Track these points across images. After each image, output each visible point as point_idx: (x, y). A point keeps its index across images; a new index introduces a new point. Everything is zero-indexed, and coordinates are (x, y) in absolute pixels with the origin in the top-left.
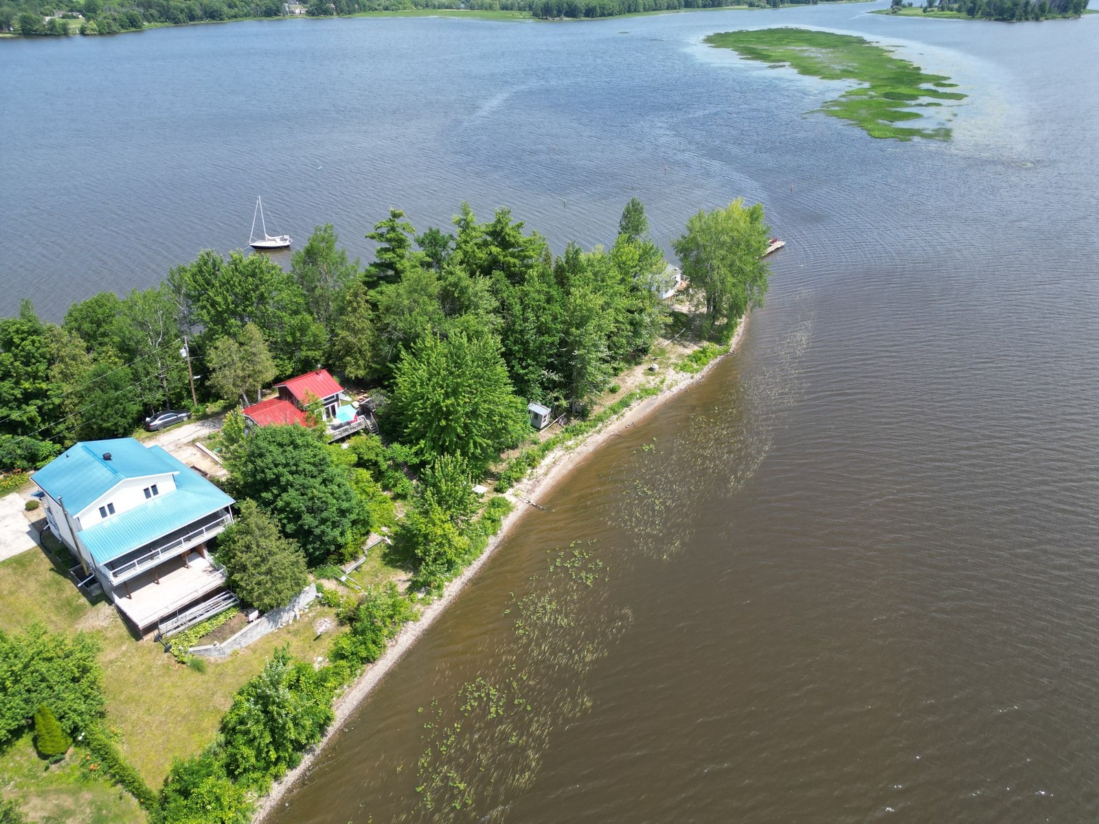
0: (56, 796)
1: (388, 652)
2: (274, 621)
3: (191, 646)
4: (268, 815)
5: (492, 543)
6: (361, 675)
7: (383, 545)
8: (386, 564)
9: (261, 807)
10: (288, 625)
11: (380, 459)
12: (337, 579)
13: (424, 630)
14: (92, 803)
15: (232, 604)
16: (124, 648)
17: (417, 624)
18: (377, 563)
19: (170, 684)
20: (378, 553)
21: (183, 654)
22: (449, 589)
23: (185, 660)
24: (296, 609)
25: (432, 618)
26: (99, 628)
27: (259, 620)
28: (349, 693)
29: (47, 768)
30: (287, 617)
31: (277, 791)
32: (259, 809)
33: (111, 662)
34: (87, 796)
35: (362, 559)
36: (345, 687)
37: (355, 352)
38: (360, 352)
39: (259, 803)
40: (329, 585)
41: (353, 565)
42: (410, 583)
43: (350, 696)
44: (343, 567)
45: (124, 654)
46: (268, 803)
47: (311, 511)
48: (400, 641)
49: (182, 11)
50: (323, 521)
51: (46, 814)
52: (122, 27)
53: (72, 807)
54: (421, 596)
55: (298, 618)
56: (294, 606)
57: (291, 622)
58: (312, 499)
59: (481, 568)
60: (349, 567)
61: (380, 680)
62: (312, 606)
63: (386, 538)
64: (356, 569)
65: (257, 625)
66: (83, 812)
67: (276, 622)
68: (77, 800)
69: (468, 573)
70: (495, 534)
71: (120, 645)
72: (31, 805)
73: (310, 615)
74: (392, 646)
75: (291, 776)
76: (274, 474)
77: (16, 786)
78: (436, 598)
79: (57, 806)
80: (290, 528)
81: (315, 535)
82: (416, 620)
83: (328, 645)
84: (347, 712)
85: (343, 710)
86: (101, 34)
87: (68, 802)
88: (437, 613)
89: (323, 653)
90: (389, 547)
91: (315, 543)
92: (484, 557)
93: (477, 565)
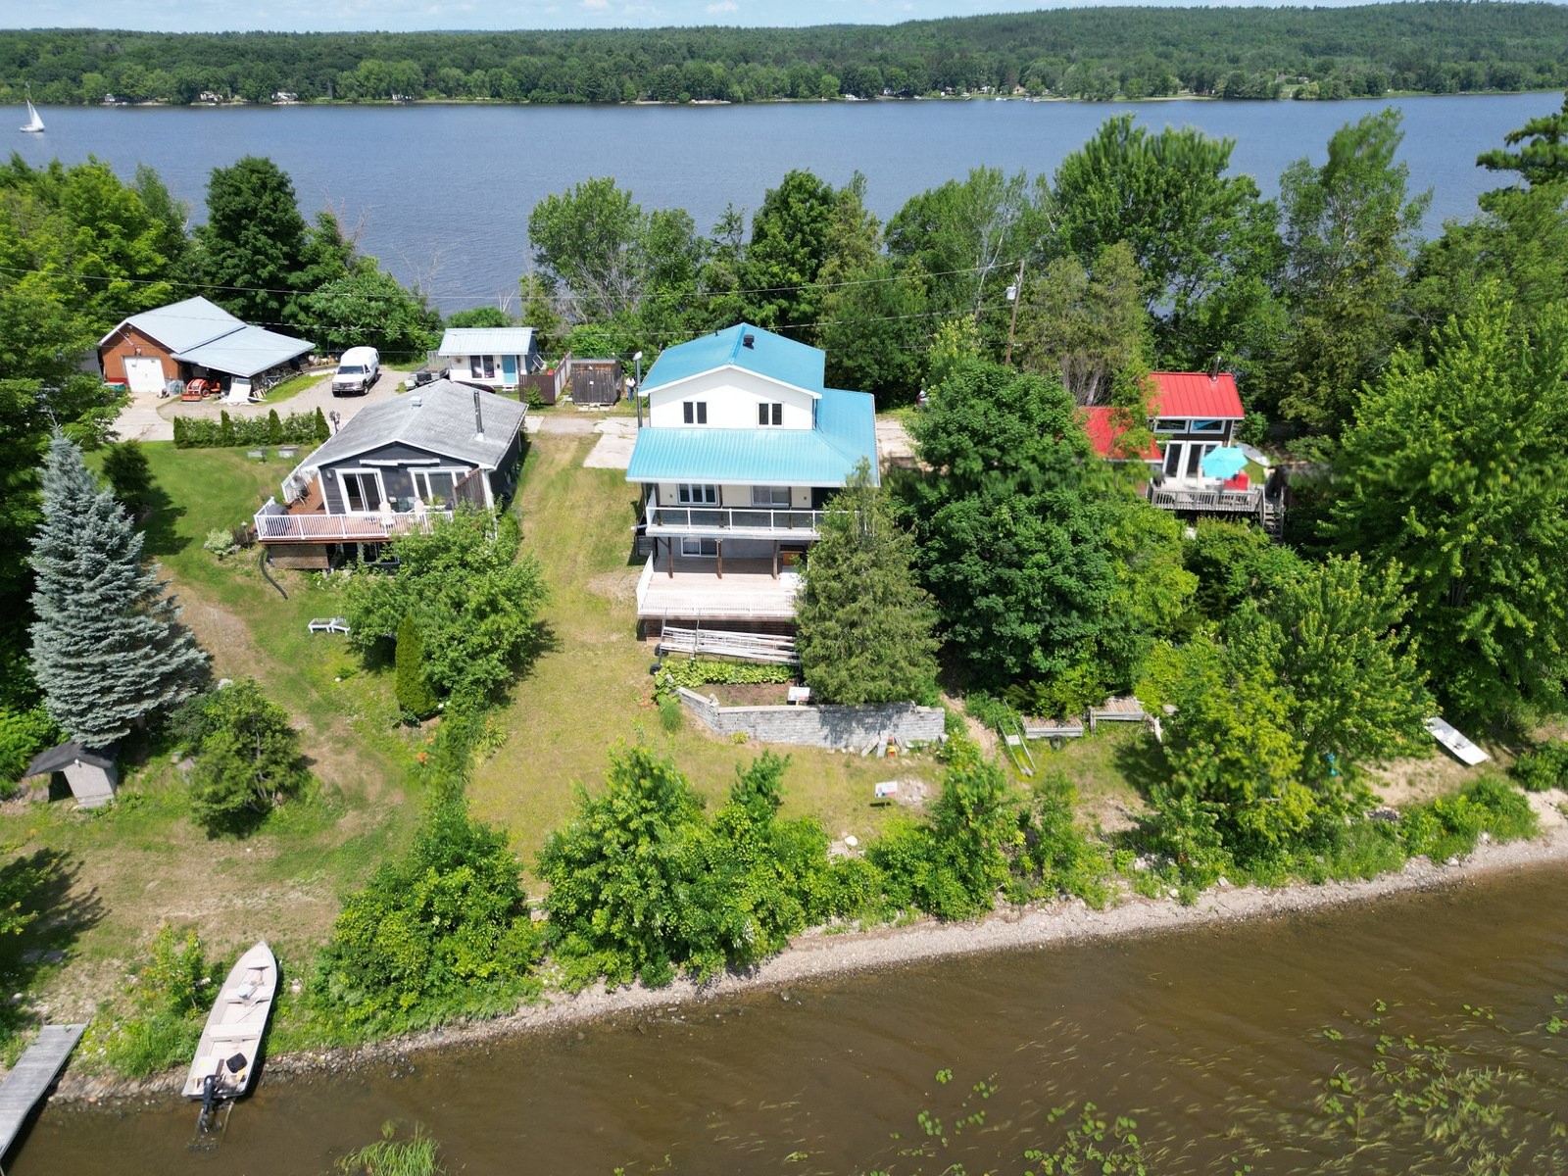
0: (371, 769)
1: (989, 923)
2: (833, 730)
3: (686, 686)
4: (545, 1027)
5: (1416, 872)
6: (899, 926)
7: (1141, 731)
8: (1117, 766)
9: (549, 1003)
10: (857, 755)
11: (1238, 568)
12: (999, 731)
13: (1096, 936)
14: (393, 811)
15: (785, 659)
16: (614, 638)
17: (1092, 915)
18: (1103, 753)
19: (614, 717)
20: (1121, 737)
21: (667, 690)
22: (1222, 896)
23: (662, 699)
24: (886, 735)
25: (1134, 925)
26: (611, 597)
27: (806, 708)
28: (852, 939)
29: (397, 726)
30: (860, 739)
31: (594, 1000)
32: (541, 1006)
33: (583, 645)
34: (397, 798)
35: (1074, 728)
36: (856, 924)
37: (1321, 368)
38: (1332, 372)
39: (552, 997)
40: (978, 735)
41: (1049, 728)
42: (1137, 826)
43: (848, 946)
44: (1025, 720)
45: (608, 646)
46: (562, 1009)
47: (987, 554)
48: (1027, 921)
49: (1455, 75)
50: (1002, 587)
51: (340, 782)
52: (1355, 92)
53: (372, 799)
54: (1140, 864)
55: (881, 752)
56: (884, 727)
57: (865, 753)
58: (994, 527)
59: (1342, 906)
60: (1039, 728)
61: (925, 960)
62: (920, 749)
63: (1157, 722)
64: (1053, 740)
65: (799, 714)
66: (374, 815)
67: (837, 739)
68: (384, 793)
69: (1298, 895)
70: (1437, 858)
71: (613, 631)
72: (341, 758)
73: (905, 762)
74: (1006, 920)
75: (636, 996)
76: (951, 445)
77: (355, 724)
78: (1175, 892)
79: (361, 782)
80: (937, 572)
81: (975, 608)
82: (1096, 903)
83: (889, 830)
84: (816, 968)
85: (817, 958)
86: (1320, 99)
87: (373, 790)
88: (1153, 923)
89: (866, 835)
90: (1151, 740)
91: (974, 627)
92: (1366, 889)
93: (1334, 893)
